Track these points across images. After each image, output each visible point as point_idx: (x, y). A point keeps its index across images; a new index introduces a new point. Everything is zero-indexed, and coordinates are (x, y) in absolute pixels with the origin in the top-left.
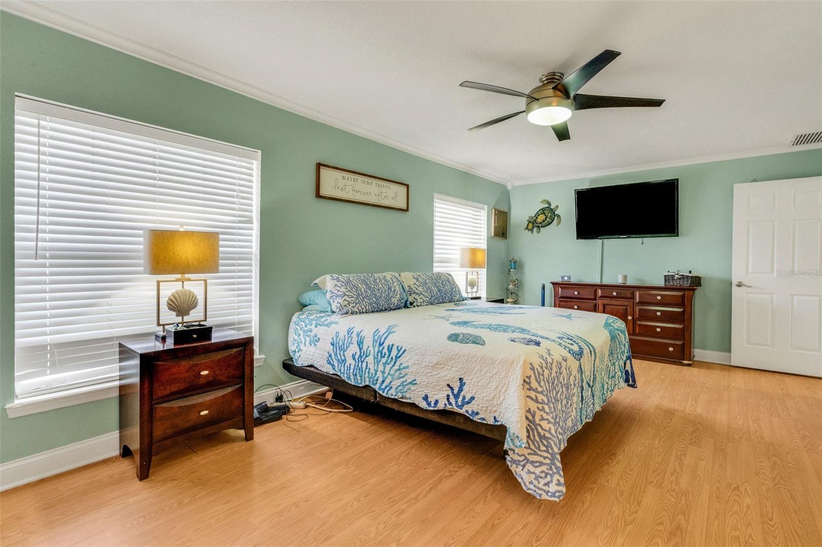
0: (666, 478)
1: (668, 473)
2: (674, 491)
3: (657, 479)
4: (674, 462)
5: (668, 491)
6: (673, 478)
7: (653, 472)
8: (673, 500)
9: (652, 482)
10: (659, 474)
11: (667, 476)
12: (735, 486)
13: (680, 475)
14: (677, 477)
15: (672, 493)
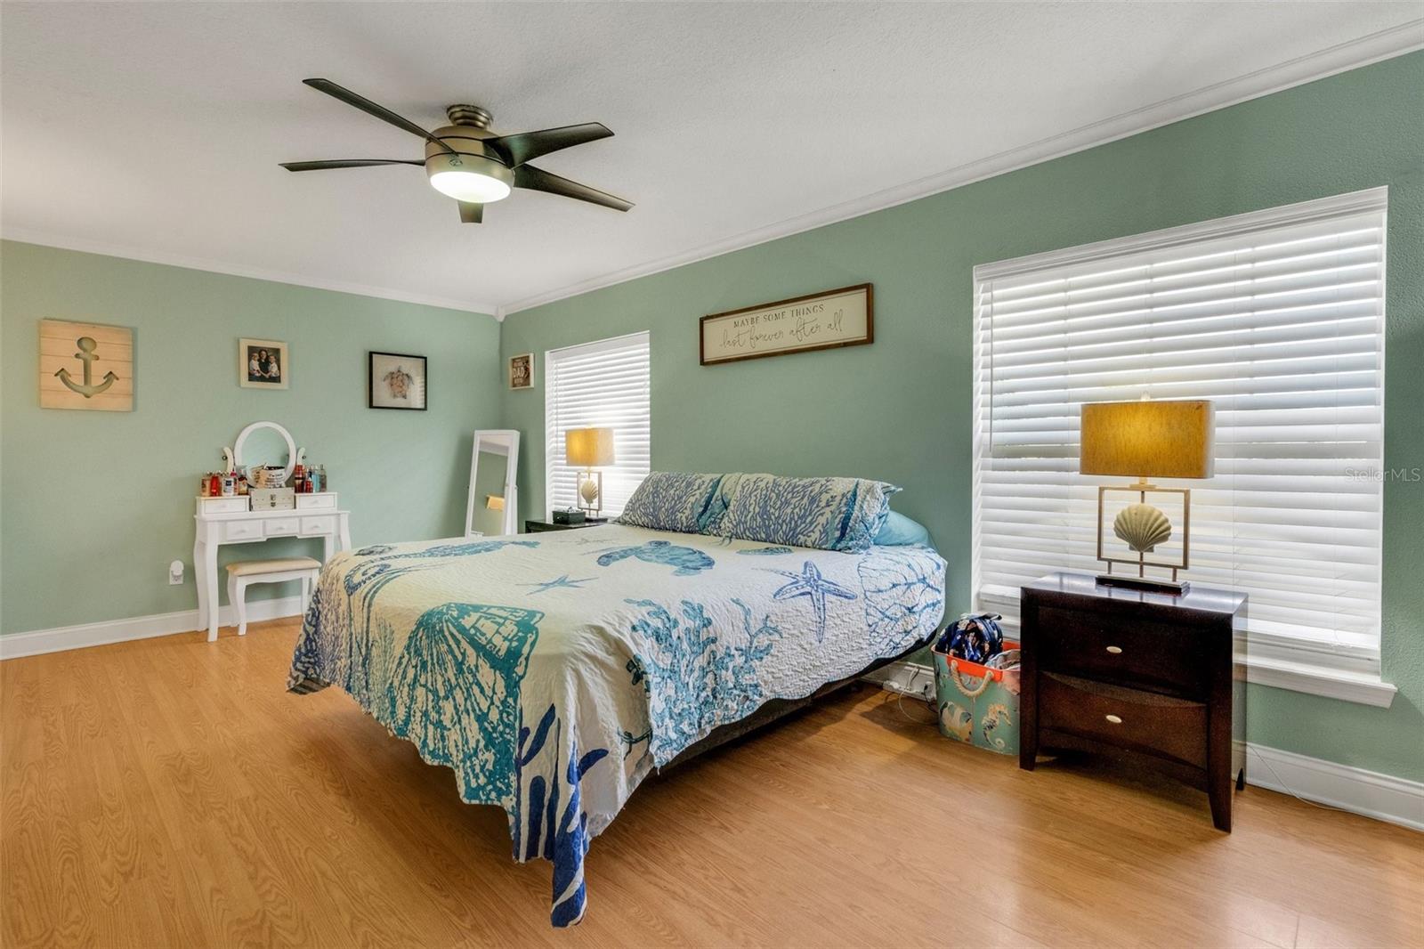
0: (244, 816)
1: (248, 825)
2: (220, 810)
3: (254, 809)
4: (256, 848)
5: (226, 804)
6: (235, 824)
7: (268, 813)
8: (212, 800)
9: (256, 800)
10: (258, 816)
11: (246, 820)
12: (132, 879)
13: (230, 835)
14: (230, 829)
15: (220, 805)
